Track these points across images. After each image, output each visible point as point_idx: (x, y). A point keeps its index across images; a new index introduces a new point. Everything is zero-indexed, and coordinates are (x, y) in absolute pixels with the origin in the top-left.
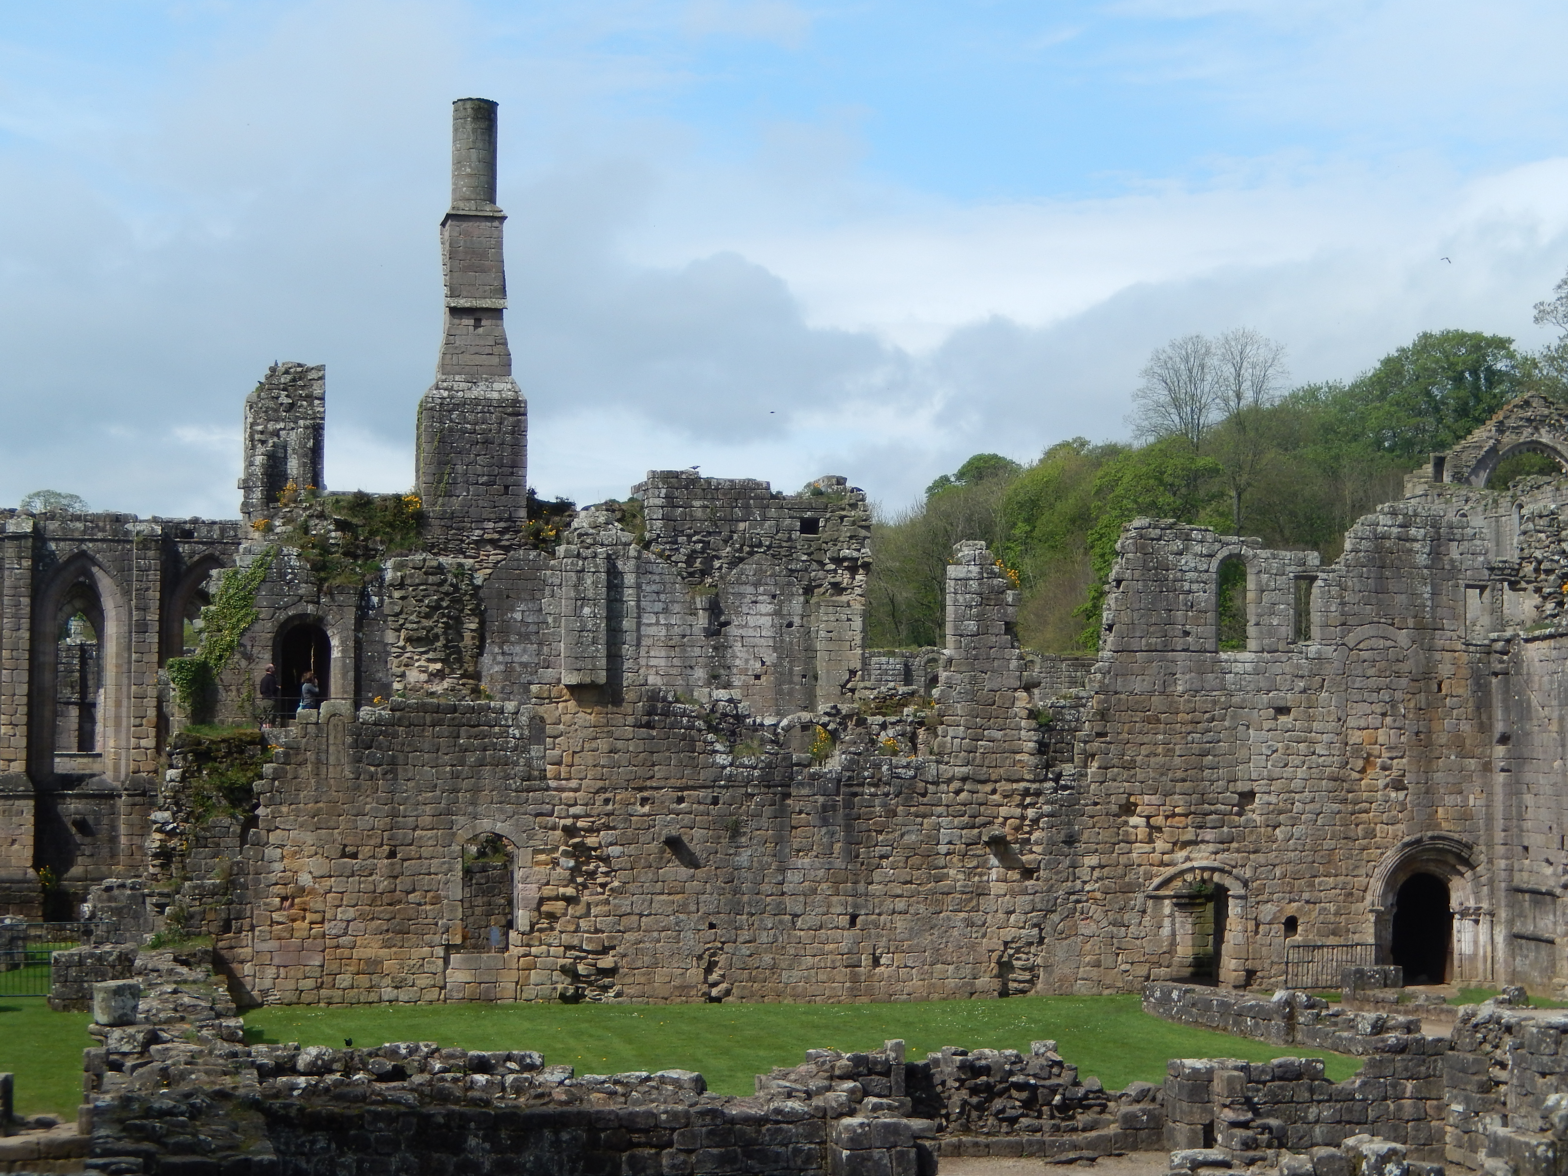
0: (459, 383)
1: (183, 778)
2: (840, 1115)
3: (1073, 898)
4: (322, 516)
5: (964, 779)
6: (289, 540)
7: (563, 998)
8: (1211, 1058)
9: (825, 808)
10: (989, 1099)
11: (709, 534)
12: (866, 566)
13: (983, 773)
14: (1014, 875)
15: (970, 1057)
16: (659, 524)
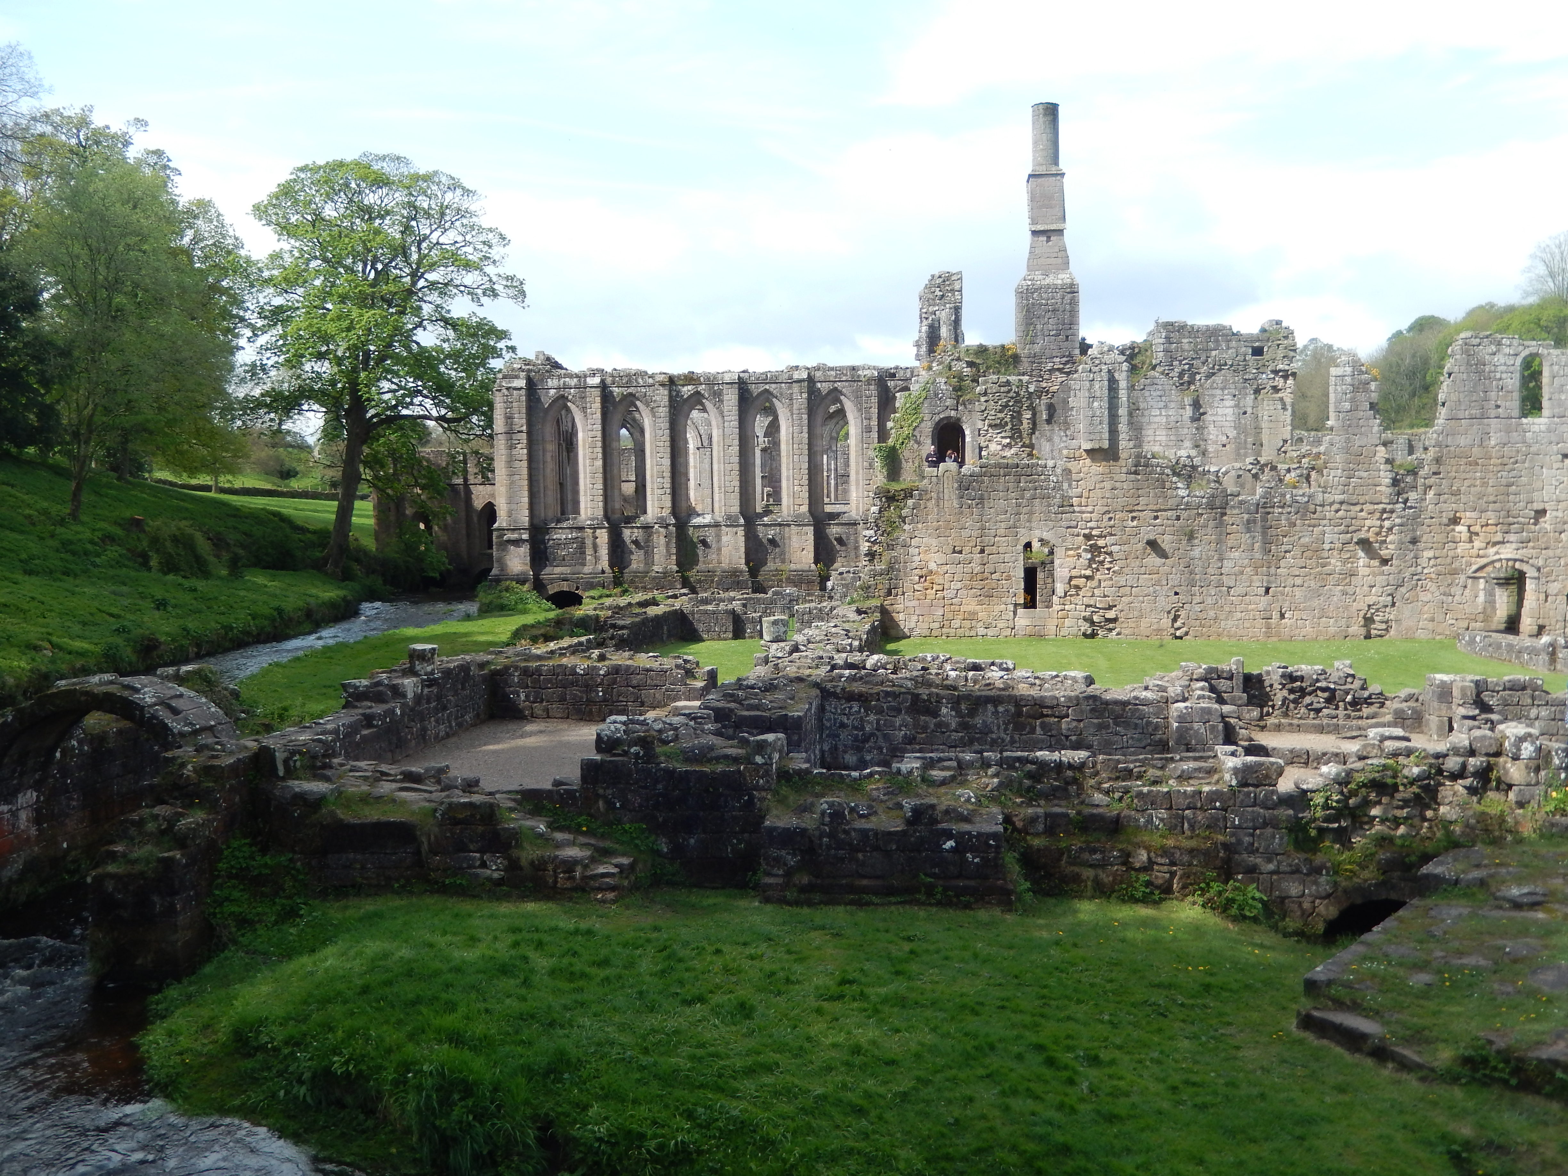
0: (1038, 276)
1: (880, 512)
2: (1177, 701)
3: (1416, 577)
4: (959, 359)
5: (1341, 503)
6: (940, 374)
7: (1085, 635)
8: (1456, 673)
9: (1248, 522)
10: (1303, 697)
11: (1193, 359)
12: (1294, 374)
13: (1354, 499)
14: (1376, 563)
15: (1290, 669)
16: (1161, 354)
